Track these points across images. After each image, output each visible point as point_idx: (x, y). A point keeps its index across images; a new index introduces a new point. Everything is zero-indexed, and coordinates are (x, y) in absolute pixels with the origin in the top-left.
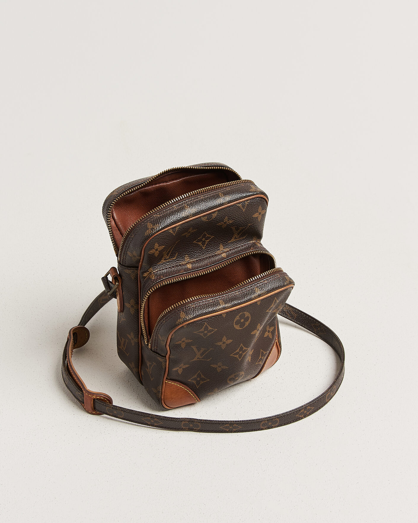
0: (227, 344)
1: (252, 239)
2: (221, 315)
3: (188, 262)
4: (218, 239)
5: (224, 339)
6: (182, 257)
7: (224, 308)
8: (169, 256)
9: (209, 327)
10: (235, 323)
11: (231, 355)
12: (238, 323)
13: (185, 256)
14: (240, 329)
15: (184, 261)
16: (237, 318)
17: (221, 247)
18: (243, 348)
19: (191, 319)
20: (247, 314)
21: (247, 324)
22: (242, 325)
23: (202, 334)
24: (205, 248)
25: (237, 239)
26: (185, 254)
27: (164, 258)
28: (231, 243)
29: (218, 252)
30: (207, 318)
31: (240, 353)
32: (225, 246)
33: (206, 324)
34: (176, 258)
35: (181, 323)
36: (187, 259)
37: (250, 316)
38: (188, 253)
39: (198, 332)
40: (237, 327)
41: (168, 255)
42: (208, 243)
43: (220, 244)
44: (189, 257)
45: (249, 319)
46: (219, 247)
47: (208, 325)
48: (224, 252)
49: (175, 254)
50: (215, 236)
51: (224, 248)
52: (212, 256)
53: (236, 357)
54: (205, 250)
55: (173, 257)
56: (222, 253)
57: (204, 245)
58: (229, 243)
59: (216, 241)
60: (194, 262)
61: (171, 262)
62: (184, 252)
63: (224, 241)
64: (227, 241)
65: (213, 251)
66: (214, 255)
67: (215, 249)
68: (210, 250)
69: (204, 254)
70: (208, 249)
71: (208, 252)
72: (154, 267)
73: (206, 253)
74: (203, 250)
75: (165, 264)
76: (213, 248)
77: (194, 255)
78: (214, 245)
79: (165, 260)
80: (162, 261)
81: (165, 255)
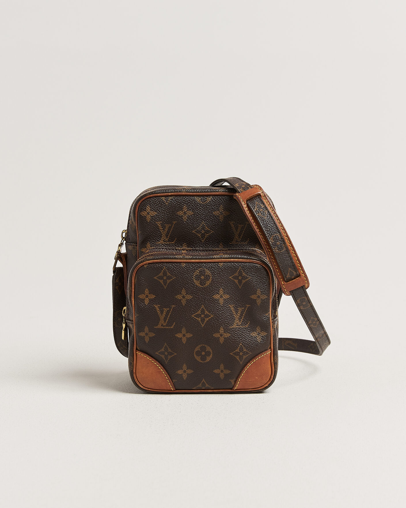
1: (254, 246)
3: (185, 249)
4: (218, 236)
5: (184, 292)
6: (180, 244)
15: (181, 247)
17: (221, 245)
32: (225, 246)
34: (175, 243)
36: (184, 247)
38: (187, 241)
42: (207, 237)
44: (187, 245)
46: (219, 245)
48: (222, 250)
49: (174, 238)
50: (215, 232)
51: (223, 248)
52: (209, 250)
54: (204, 244)
56: (219, 250)
57: (204, 238)
59: (216, 238)
60: (190, 250)
61: (169, 245)
62: (183, 239)
63: (225, 241)
64: (228, 242)
65: (212, 247)
66: (211, 250)
67: (215, 245)
68: (209, 245)
69: (202, 246)
70: (207, 244)
71: (206, 246)
72: (152, 245)
73: (204, 246)
74: (202, 243)
75: (163, 245)
76: (212, 244)
77: (192, 245)
78: (214, 242)
79: (164, 241)
80: (161, 242)
81: (164, 235)
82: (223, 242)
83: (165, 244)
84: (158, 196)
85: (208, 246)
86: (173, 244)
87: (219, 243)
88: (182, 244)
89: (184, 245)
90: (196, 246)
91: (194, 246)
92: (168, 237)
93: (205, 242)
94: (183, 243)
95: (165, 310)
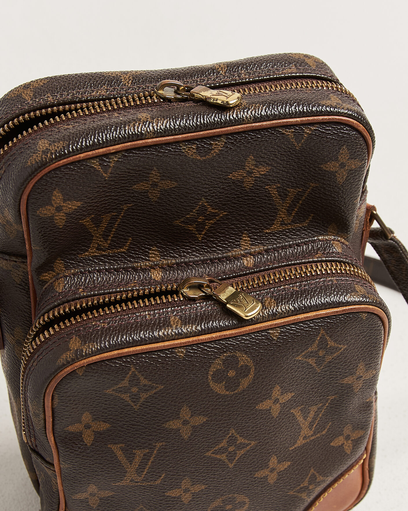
0: (193, 427)
1: (325, 232)
2: (172, 349)
3: (156, 265)
4: (238, 220)
5: (185, 413)
6: (142, 250)
7: (180, 336)
8: (109, 242)
9: (142, 378)
10: (213, 376)
11: (209, 454)
12: (219, 377)
13: (150, 249)
14: (227, 393)
15: (146, 260)
16: (217, 364)
17: (245, 241)
18: (236, 439)
19: (94, 354)
20: (244, 359)
21: (245, 383)
22: (232, 384)
23: (126, 397)
24: (203, 238)
25: (286, 225)
26: (152, 245)
27: (96, 246)
28: (270, 233)
29: (237, 252)
30: (136, 355)
31: (231, 449)
32: (256, 239)
33: (133, 369)
34: (128, 250)
35: (69, 363)
36: (154, 257)
37: (251, 364)
38: (159, 243)
39: (116, 391)
40: (219, 388)
41: (106, 240)
42: (211, 227)
43: (243, 233)
44: (161, 252)
45: (249, 372)
46: (241, 239)
47: (140, 372)
48: (251, 254)
49: (125, 239)
50: (230, 212)
51: (252, 245)
52: (219, 259)
53: (220, 460)
54: (202, 243)
55: (121, 248)
56: (244, 256)
57: (202, 231)
58: (267, 233)
59: (232, 225)
60: (171, 267)
61: (114, 258)
62: (148, 239)
63: (254, 228)
64: (263, 229)
65: (223, 247)
66: (223, 258)
67: (230, 242)
68: (215, 244)
69: (198, 250)
70: (211, 241)
71: (209, 247)
72: (70, 263)
73: (204, 249)
74: (198, 243)
75: (97, 259)
76: (224, 241)
77: (172, 249)
78: (227, 235)
79: (97, 249)
80: (92, 251)
81: (97, 237)
82: (250, 230)
83: (103, 256)
84: (79, 161)
85: (214, 247)
86: (124, 252)
87: (239, 236)
88: (147, 252)
89: (153, 253)
90: (184, 252)
91: (179, 252)
92: (110, 238)
93: (205, 239)
94: (148, 248)
95: (139, 454)
